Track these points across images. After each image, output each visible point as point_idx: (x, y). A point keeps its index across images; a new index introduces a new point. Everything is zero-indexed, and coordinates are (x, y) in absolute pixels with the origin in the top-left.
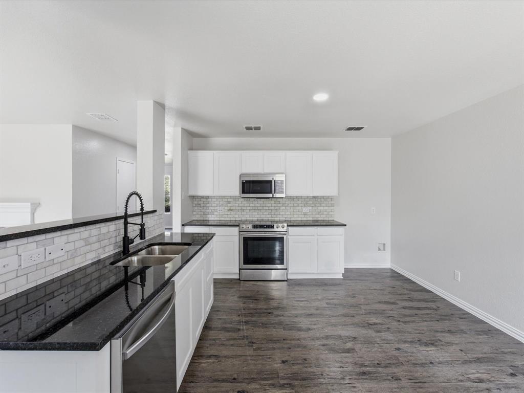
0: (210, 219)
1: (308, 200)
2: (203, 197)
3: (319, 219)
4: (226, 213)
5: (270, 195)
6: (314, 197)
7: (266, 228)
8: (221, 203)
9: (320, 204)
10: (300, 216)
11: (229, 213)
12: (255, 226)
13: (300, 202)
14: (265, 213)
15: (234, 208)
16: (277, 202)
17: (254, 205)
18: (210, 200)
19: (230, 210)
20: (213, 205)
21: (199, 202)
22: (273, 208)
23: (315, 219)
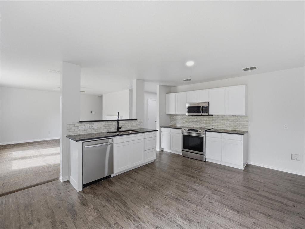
0: (177, 125)
1: (229, 117)
2: (174, 115)
3: (237, 130)
4: (184, 123)
5: (200, 114)
6: (232, 116)
7: (194, 131)
8: (182, 118)
9: (237, 120)
10: (223, 127)
11: (185, 123)
12: (189, 130)
13: (223, 119)
14: (203, 124)
15: (188, 120)
16: (209, 118)
17: (197, 119)
18: (177, 116)
19: (186, 121)
20: (179, 119)
21: (173, 117)
22: (207, 121)
23: (234, 129)
